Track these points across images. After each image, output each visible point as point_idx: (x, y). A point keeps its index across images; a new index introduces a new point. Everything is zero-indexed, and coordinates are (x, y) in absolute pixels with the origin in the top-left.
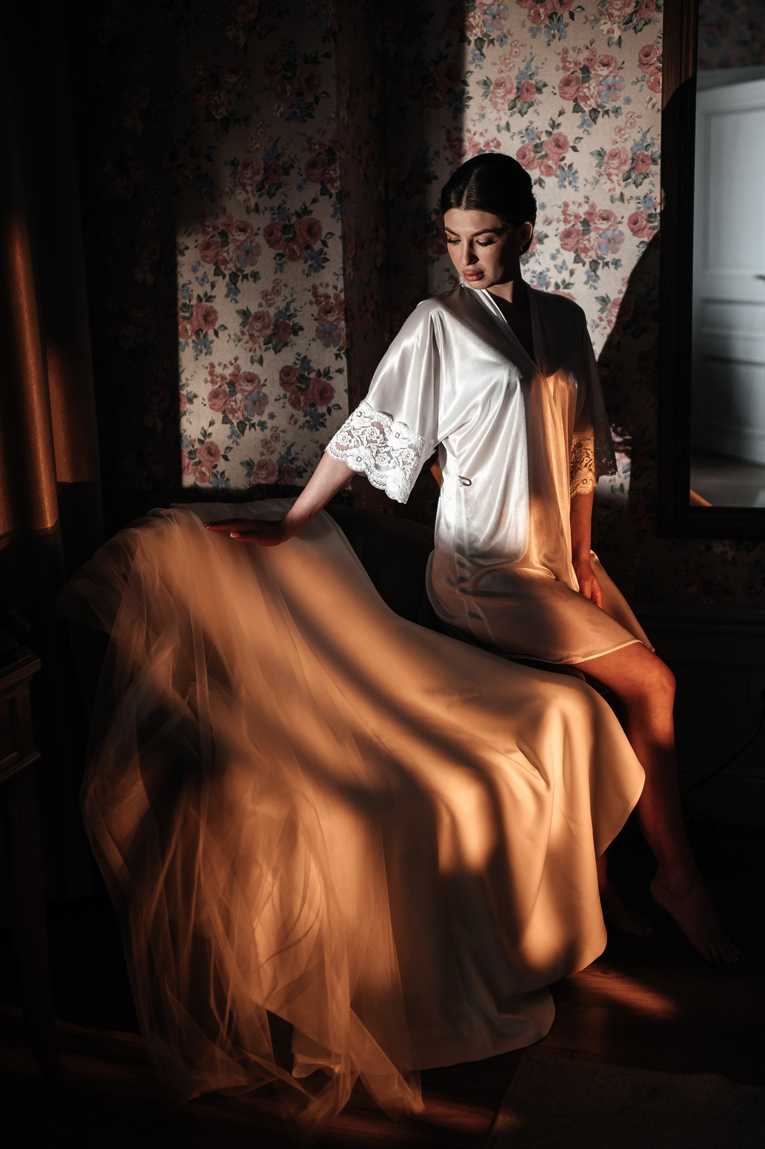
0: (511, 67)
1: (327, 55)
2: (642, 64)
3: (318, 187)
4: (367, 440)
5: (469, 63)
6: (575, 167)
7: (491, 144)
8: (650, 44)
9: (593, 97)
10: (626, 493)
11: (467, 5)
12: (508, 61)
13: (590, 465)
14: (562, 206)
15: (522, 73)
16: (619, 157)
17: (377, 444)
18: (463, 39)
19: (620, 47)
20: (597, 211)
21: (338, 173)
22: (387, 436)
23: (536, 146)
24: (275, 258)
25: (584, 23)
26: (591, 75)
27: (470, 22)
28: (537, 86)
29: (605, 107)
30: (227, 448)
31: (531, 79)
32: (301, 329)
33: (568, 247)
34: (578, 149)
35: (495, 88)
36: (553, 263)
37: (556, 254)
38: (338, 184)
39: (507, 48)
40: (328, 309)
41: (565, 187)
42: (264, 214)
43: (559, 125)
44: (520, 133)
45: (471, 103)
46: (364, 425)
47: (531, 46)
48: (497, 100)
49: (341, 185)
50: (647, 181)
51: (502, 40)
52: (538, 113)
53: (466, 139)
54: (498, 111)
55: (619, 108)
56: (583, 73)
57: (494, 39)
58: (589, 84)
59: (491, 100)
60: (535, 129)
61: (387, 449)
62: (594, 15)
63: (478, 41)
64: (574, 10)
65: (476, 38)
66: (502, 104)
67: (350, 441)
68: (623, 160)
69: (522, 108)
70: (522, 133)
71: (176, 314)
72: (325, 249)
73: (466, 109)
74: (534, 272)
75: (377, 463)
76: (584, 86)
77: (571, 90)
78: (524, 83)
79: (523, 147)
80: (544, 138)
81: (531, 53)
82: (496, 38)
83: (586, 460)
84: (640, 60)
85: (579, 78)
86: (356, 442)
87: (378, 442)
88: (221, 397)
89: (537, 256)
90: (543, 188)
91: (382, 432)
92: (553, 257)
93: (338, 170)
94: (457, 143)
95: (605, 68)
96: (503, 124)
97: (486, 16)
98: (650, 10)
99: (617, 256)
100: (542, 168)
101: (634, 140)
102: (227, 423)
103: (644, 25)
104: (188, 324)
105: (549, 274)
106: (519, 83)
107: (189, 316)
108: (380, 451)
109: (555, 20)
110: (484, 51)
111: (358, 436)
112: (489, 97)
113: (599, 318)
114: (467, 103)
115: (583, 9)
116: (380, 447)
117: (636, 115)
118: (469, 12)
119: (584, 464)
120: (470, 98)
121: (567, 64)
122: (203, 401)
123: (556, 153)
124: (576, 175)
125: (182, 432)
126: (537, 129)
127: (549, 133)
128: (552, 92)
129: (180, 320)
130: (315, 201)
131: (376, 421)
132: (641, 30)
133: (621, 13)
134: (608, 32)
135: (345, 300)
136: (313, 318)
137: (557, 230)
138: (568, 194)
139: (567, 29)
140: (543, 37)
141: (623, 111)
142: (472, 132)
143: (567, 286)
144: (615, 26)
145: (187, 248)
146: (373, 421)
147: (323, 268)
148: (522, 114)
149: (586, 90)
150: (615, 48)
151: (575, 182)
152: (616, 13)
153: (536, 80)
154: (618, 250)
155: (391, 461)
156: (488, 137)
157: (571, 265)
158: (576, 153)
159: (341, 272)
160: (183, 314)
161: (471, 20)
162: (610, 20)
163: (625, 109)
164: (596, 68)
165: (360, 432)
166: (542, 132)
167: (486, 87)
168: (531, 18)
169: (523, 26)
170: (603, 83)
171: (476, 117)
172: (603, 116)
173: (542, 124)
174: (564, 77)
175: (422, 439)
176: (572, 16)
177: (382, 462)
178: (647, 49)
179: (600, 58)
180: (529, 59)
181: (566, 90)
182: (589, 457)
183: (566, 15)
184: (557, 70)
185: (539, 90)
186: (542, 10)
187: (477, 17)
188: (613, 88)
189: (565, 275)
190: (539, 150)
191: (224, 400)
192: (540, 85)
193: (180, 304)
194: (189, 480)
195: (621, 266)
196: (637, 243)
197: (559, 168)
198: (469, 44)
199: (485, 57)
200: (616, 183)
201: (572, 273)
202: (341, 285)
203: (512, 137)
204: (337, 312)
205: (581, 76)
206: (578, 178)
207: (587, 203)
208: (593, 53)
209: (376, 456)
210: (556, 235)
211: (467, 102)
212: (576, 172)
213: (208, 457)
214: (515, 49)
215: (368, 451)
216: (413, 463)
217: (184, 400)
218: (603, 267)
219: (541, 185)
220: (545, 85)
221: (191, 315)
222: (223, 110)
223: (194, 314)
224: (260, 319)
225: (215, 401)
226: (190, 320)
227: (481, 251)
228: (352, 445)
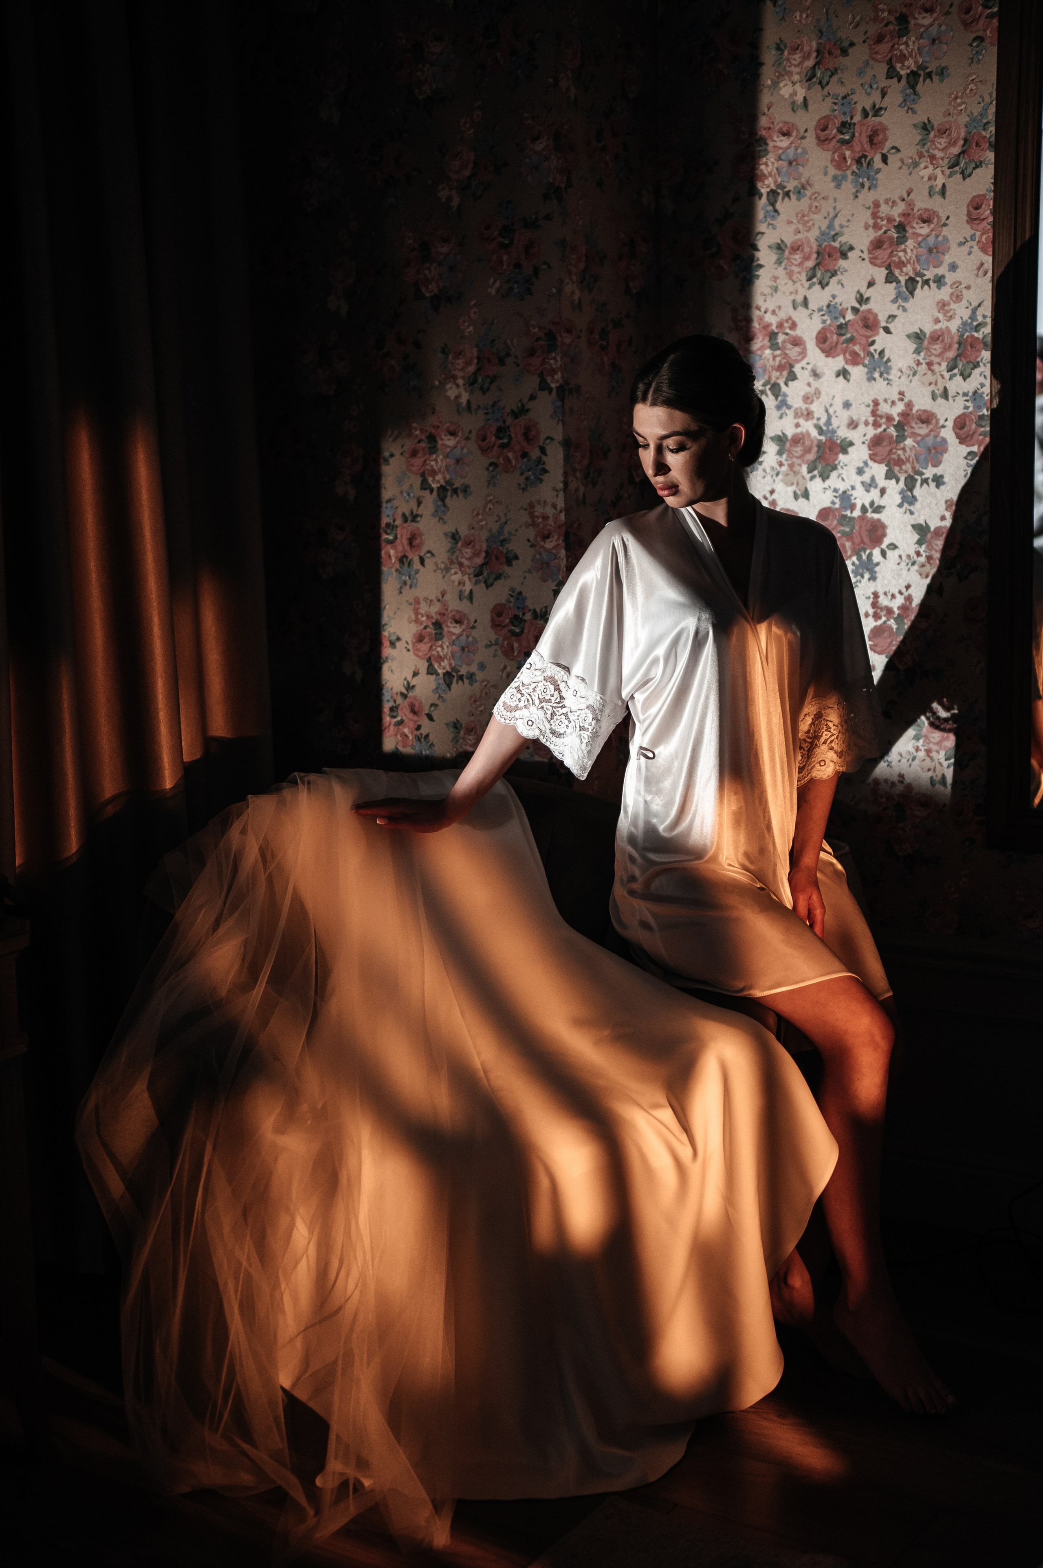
0: (810, 227)
1: (548, 217)
2: (972, 220)
3: (537, 380)
4: (539, 698)
5: (761, 221)
6: (887, 354)
7: (786, 325)
8: (981, 193)
9: (910, 263)
10: (949, 787)
11: (758, 149)
12: (806, 219)
13: (831, 742)
14: (872, 404)
15: (823, 234)
16: (943, 341)
17: (552, 704)
18: (753, 192)
19: (944, 198)
20: (914, 411)
21: (559, 362)
22: (564, 694)
23: (840, 327)
24: (488, 469)
25: (900, 168)
26: (907, 235)
27: (761, 171)
28: (842, 249)
29: (925, 275)
30: (432, 705)
31: (834, 241)
32: (516, 557)
33: (878, 458)
34: (892, 330)
35: (790, 253)
36: (860, 479)
37: (863, 468)
38: (558, 376)
39: (805, 202)
40: (546, 532)
41: (875, 379)
42: (476, 413)
43: (868, 299)
44: (820, 310)
45: (761, 272)
46: (534, 680)
47: (835, 199)
48: (793, 268)
49: (563, 377)
50: (977, 372)
51: (800, 192)
52: (842, 284)
53: (755, 319)
54: (794, 282)
55: (943, 277)
56: (898, 232)
57: (789, 191)
58: (906, 246)
59: (785, 269)
60: (838, 305)
61: (564, 710)
62: (911, 158)
63: (771, 194)
64: (888, 151)
65: (768, 190)
66: (799, 273)
67: (520, 700)
68: (948, 345)
69: (823, 279)
70: (822, 310)
71: (379, 536)
72: (544, 458)
73: (756, 281)
74: (835, 490)
75: (554, 728)
76: (899, 249)
77: (883, 254)
78: (826, 246)
79: (823, 328)
80: (850, 316)
81: (835, 208)
82: (792, 189)
83: (825, 735)
84: (969, 214)
85: (893, 238)
86: (526, 701)
87: (553, 702)
88: (425, 640)
89: (840, 470)
90: (848, 381)
91: (557, 688)
92: (860, 471)
93: (559, 359)
94: (744, 323)
95: (925, 225)
96: (800, 299)
97: (780, 162)
98: (983, 149)
99: (938, 471)
100: (847, 356)
101: (962, 318)
102: (432, 674)
103: (974, 169)
104: (392, 549)
105: (855, 493)
106: (820, 246)
107: (392, 540)
108: (556, 712)
109: (865, 165)
110: (778, 206)
111: (528, 693)
112: (783, 264)
113: (915, 552)
114: (757, 273)
115: (898, 150)
117: (963, 286)
118: (760, 157)
119: (822, 740)
120: (761, 266)
121: (879, 221)
122: (406, 645)
123: (863, 336)
124: (889, 364)
125: (384, 683)
126: (841, 305)
127: (855, 310)
128: (860, 257)
129: (383, 544)
130: (532, 398)
131: (549, 674)
132: (970, 175)
133: (946, 154)
134: (930, 179)
135: (566, 523)
136: (530, 544)
137: (865, 435)
138: (880, 389)
139: (879, 176)
140: (848, 187)
141: (947, 280)
142: (763, 310)
143: (878, 509)
144: (938, 171)
145: (392, 455)
146: (545, 675)
147: (541, 481)
148: (823, 285)
149: (901, 254)
150: (938, 198)
151: (888, 373)
152: (939, 154)
153: (840, 242)
154: (940, 462)
155: (570, 725)
156: (782, 315)
157: (882, 482)
158: (889, 335)
159: (561, 485)
160: (387, 536)
161: (763, 167)
162: (931, 163)
163: (950, 278)
164: (915, 225)
165: (531, 688)
166: (847, 309)
167: (781, 252)
168: (834, 163)
169: (826, 174)
170: (923, 244)
171: (767, 291)
172: (922, 287)
173: (847, 299)
174: (875, 237)
175: (601, 698)
176: (885, 159)
177: (559, 727)
178: (977, 199)
179: (919, 213)
180: (832, 215)
181: (877, 254)
182: (830, 732)
183: (878, 158)
184: (867, 229)
185: (844, 255)
186: (848, 153)
187: (770, 164)
188: (935, 251)
189: (874, 494)
190: (843, 332)
191: (429, 645)
192: (845, 248)
193: (383, 525)
194: (389, 743)
195: (944, 483)
196: (965, 454)
197: (868, 356)
198: (760, 198)
199: (779, 214)
200: (938, 374)
201: (883, 491)
202: (561, 504)
203: (810, 315)
204: (556, 537)
205: (896, 235)
206: (890, 368)
207: (902, 400)
208: (911, 205)
209: (552, 719)
210: (863, 443)
211: (757, 271)
212: (889, 360)
213: (411, 716)
214: (816, 204)
215: (541, 713)
216: (590, 728)
217: (386, 643)
218: (921, 485)
219: (845, 378)
220: (851, 248)
221: (396, 538)
222: (433, 287)
223: (399, 536)
224: (470, 544)
225: (420, 646)
226: (394, 544)
227: (674, 460)
228: (521, 704)
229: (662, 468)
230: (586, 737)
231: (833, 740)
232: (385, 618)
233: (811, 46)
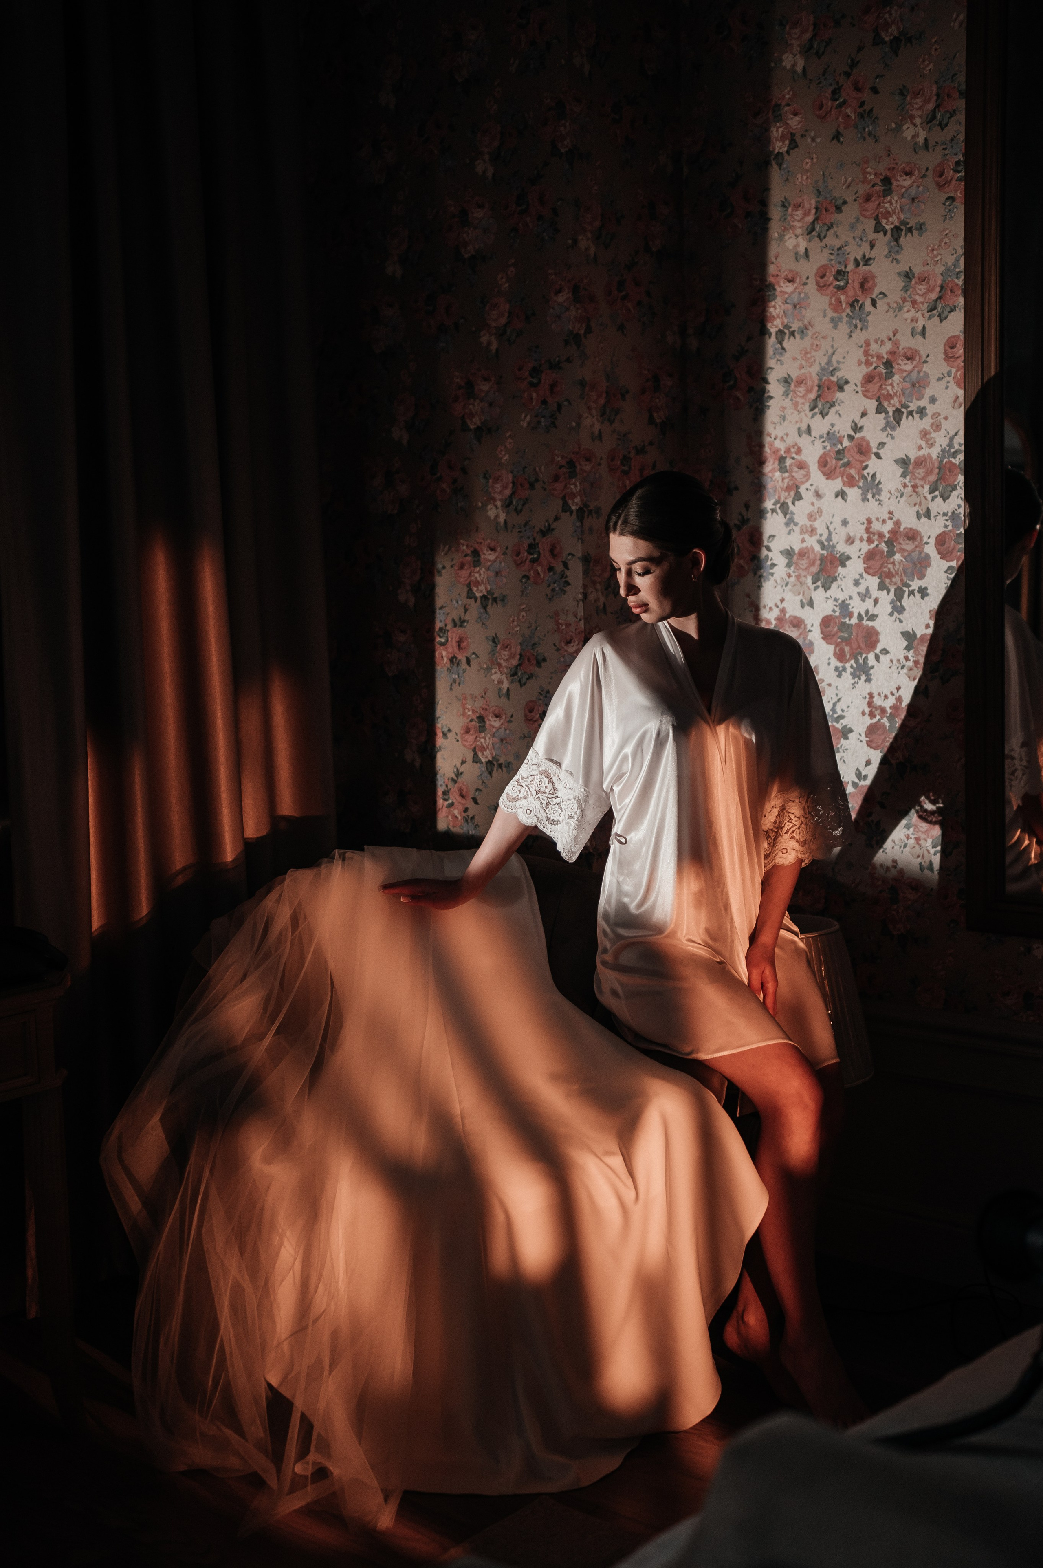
0: (812, 363)
2: (948, 358)
3: (561, 502)
4: (536, 790)
5: (771, 358)
6: (878, 476)
7: (792, 450)
8: (955, 334)
9: (897, 396)
10: (936, 873)
11: (767, 293)
12: (808, 355)
13: (793, 832)
14: (866, 522)
15: (823, 369)
16: (925, 466)
17: (546, 795)
18: (764, 332)
19: (925, 338)
20: (902, 529)
21: (579, 487)
22: (556, 786)
23: (838, 452)
24: (521, 581)
25: (887, 311)
26: (894, 370)
27: (771, 313)
28: (839, 383)
29: (909, 407)
30: (477, 790)
31: (832, 375)
32: (544, 660)
33: (871, 571)
34: (882, 456)
35: (795, 386)
36: (857, 590)
37: (859, 580)
38: (578, 500)
39: (807, 341)
40: (568, 638)
41: (868, 500)
42: (512, 531)
43: (861, 428)
44: (821, 437)
45: (771, 403)
46: (531, 774)
47: (833, 338)
48: (798, 399)
49: (582, 500)
50: (954, 494)
51: (803, 332)
52: (839, 414)
53: (767, 445)
54: (799, 412)
55: (925, 408)
56: (886, 368)
57: (794, 331)
58: (893, 380)
59: (792, 400)
60: (836, 433)
61: (557, 801)
62: (896, 303)
63: (779, 333)
64: (877, 297)
65: (777, 330)
66: (803, 404)
67: (520, 792)
68: (929, 470)
69: (823, 409)
70: (823, 438)
71: (434, 639)
72: (567, 572)
73: (766, 410)
74: (836, 600)
75: (549, 816)
76: (887, 383)
77: (874, 387)
78: (825, 380)
79: (824, 454)
80: (846, 443)
81: (832, 346)
82: (796, 329)
83: (787, 826)
84: (946, 353)
85: (882, 373)
86: (526, 792)
87: (548, 793)
88: (471, 732)
89: (839, 582)
90: (846, 501)
91: (551, 781)
92: (857, 583)
93: (578, 484)
94: (757, 448)
95: (909, 362)
96: (804, 427)
97: (787, 305)
98: (956, 295)
99: (922, 583)
100: (845, 478)
101: (941, 446)
102: (476, 762)
103: (950, 312)
104: (444, 650)
105: (852, 603)
106: (820, 380)
107: (444, 642)
108: (551, 802)
109: (857, 308)
110: (785, 344)
111: (527, 786)
112: (790, 396)
113: (904, 657)
114: (768, 404)
115: (885, 295)
116: (550, 798)
117: (942, 416)
118: (769, 301)
119: (785, 830)
120: (771, 398)
121: (870, 358)
122: (456, 736)
123: (858, 460)
124: (880, 486)
125: (438, 769)
126: (838, 433)
127: (851, 438)
128: (854, 390)
129: (437, 646)
130: (557, 518)
131: (544, 768)
132: (946, 318)
133: (925, 299)
134: (912, 321)
135: (585, 629)
136: (555, 648)
137: (860, 550)
138: (872, 509)
139: (869, 318)
140: (844, 327)
141: (927, 411)
142: (773, 436)
143: (873, 618)
144: (919, 314)
145: (444, 567)
146: (540, 769)
147: (564, 592)
148: (824, 415)
149: (889, 388)
150: (919, 338)
151: (879, 494)
152: (919, 299)
153: (838, 376)
154: (925, 576)
156: (789, 441)
157: (875, 593)
158: (879, 460)
159: (580, 596)
160: (440, 639)
161: (772, 310)
162: (913, 307)
163: (931, 409)
164: (900, 362)
165: (529, 781)
166: (844, 436)
167: (787, 384)
168: (832, 307)
169: (825, 316)
170: (907, 379)
171: (776, 419)
172: (907, 418)
173: (843, 428)
174: (867, 373)
175: (585, 790)
176: (874, 303)
177: (553, 815)
178: (952, 339)
179: (903, 351)
180: (830, 351)
181: (868, 387)
182: (791, 823)
183: (868, 303)
184: (859, 365)
185: (841, 389)
186: (843, 298)
187: (778, 307)
188: (917, 385)
189: (869, 603)
190: (841, 457)
191: (474, 736)
192: (842, 382)
193: (437, 629)
194: (443, 823)
195: (927, 595)
196: (946, 569)
197: (862, 479)
198: (770, 337)
199: (786, 351)
200: (922, 495)
201: (876, 601)
202: (581, 613)
203: (813, 442)
204: (576, 643)
205: (884, 371)
206: (881, 490)
207: (891, 519)
208: (896, 344)
209: (547, 808)
210: (859, 557)
211: (768, 402)
212: (880, 483)
213: (459, 799)
214: (816, 342)
215: (537, 803)
216: (576, 817)
217: (439, 734)
218: (909, 596)
219: (843, 498)
220: (847, 382)
221: (447, 641)
222: (476, 420)
223: (450, 639)
224: (507, 647)
225: (467, 737)
226: (446, 646)
227: (640, 581)
228: (521, 795)
229: (633, 589)
230: (573, 824)
231: (794, 831)
232: (438, 713)
233: (811, 204)
